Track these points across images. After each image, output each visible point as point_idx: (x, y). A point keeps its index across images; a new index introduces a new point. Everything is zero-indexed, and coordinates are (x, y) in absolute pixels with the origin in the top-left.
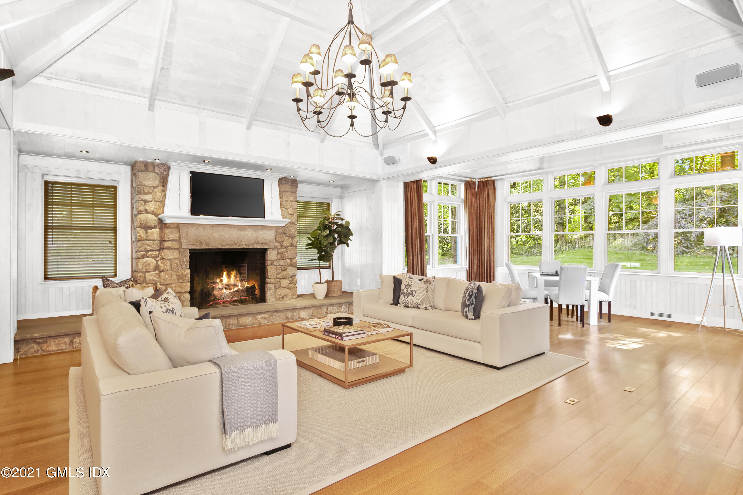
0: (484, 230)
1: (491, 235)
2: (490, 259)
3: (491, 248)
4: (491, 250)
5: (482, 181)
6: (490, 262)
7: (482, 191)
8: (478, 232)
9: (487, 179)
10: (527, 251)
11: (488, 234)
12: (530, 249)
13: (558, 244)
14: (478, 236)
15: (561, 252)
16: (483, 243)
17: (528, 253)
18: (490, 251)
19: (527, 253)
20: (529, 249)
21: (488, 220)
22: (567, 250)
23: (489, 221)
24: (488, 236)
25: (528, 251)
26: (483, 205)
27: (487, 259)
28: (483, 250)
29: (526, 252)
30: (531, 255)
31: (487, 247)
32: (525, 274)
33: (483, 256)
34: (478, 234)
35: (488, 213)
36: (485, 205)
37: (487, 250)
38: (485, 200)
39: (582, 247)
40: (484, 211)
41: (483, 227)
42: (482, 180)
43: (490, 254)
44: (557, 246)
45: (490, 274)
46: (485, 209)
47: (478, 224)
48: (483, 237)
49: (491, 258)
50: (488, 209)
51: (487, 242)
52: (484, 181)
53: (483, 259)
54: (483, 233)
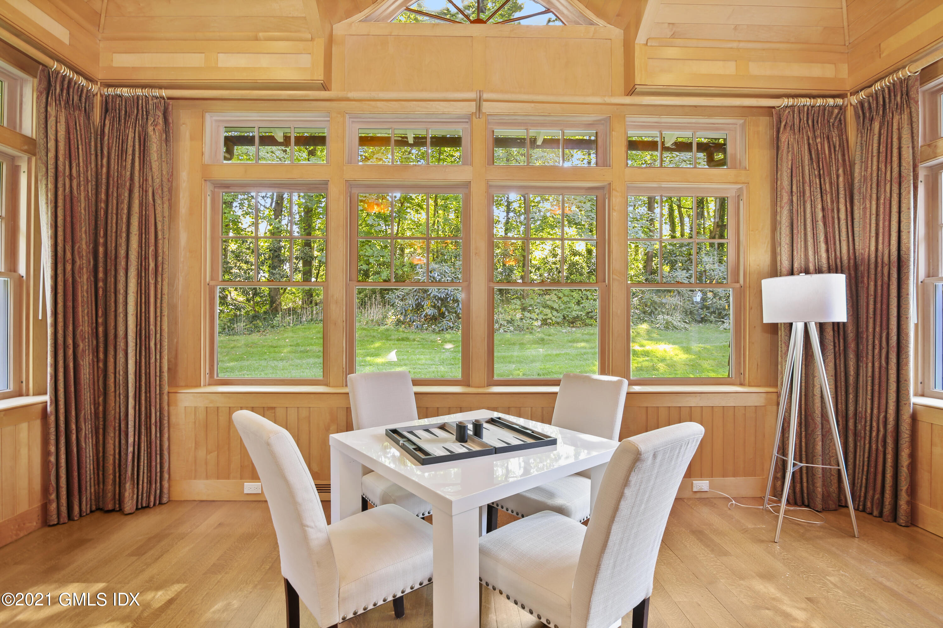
0: (123, 263)
1: (152, 282)
2: (148, 364)
3: (152, 327)
4: (152, 332)
5: (120, 96)
6: (148, 375)
7: (119, 130)
8: (101, 269)
9: (139, 92)
10: (226, 326)
11: (139, 276)
12: (231, 324)
13: (278, 315)
14: (101, 284)
15: (283, 328)
16: (121, 309)
17: (229, 330)
18: (148, 337)
19: (227, 330)
20: (229, 324)
21: (140, 229)
22: (291, 325)
23: (147, 232)
24: (139, 284)
25: (228, 327)
26: (120, 176)
27: (138, 364)
28: (121, 333)
29: (224, 329)
30: (233, 335)
31: (138, 324)
32: (274, 408)
33: (121, 355)
34: (101, 275)
35: (141, 204)
36: (128, 173)
37: (138, 334)
38: (130, 158)
39: (312, 320)
40: (126, 194)
41: (122, 252)
42: (119, 91)
43: (148, 349)
44: (276, 318)
45: (148, 416)
46: (131, 191)
47: (101, 240)
48: (121, 286)
49: (153, 360)
50: (144, 191)
51: (138, 304)
52: (127, 99)
53: (120, 367)
54: (122, 273)
